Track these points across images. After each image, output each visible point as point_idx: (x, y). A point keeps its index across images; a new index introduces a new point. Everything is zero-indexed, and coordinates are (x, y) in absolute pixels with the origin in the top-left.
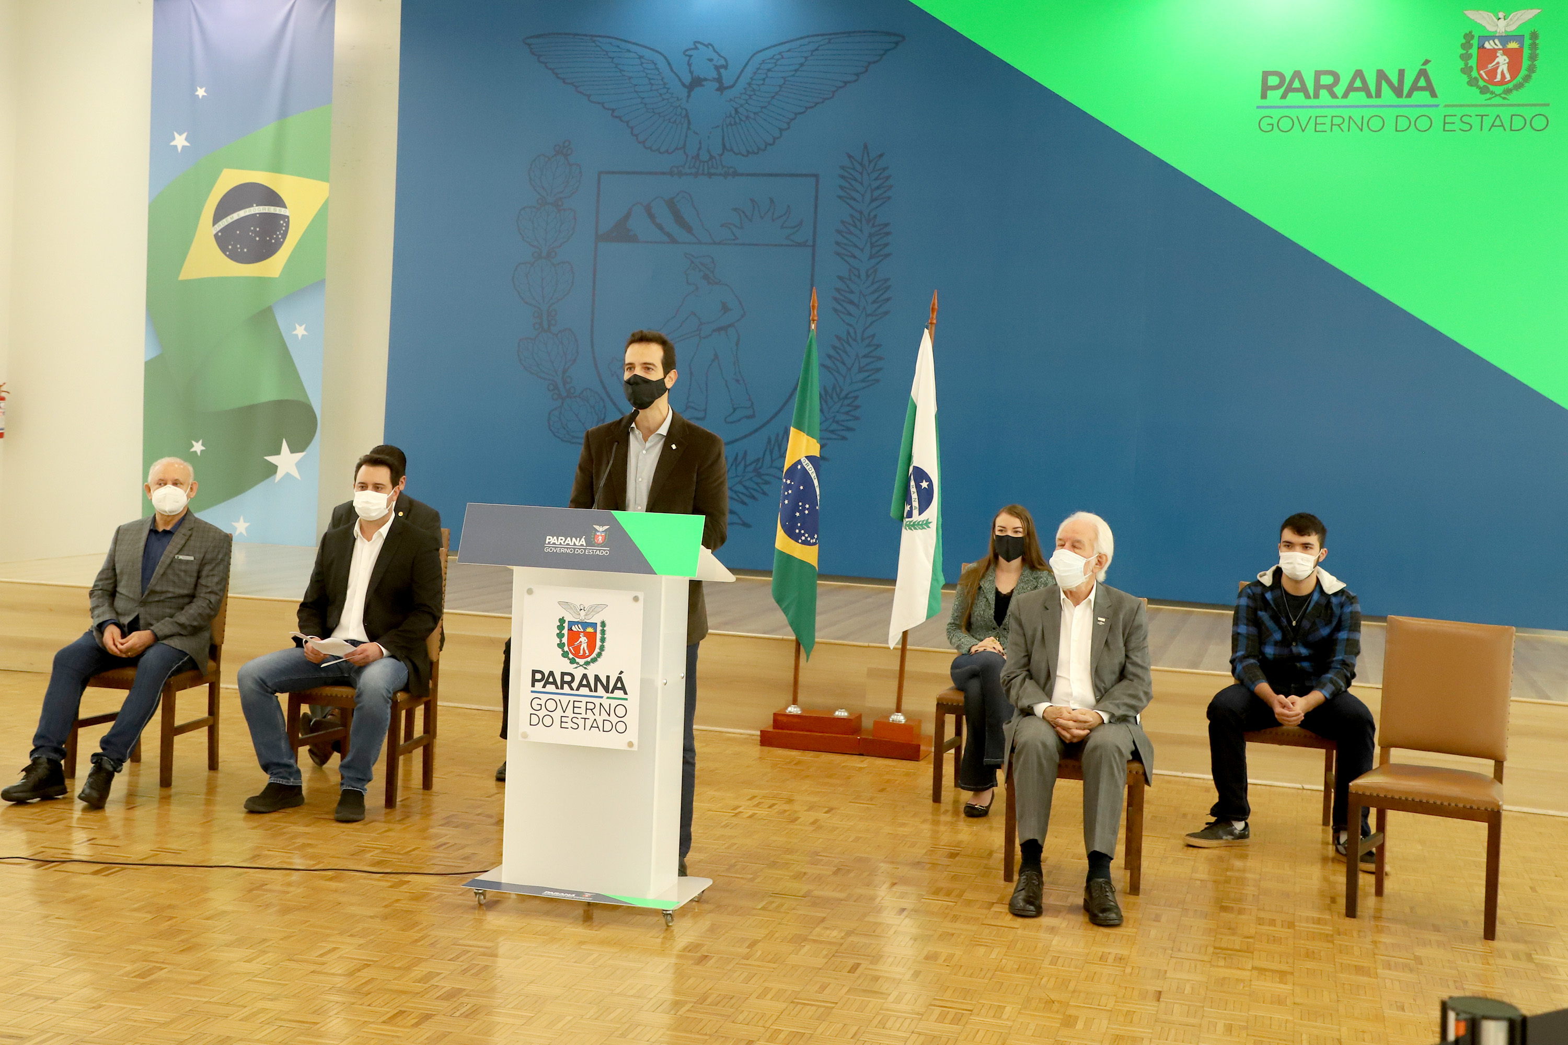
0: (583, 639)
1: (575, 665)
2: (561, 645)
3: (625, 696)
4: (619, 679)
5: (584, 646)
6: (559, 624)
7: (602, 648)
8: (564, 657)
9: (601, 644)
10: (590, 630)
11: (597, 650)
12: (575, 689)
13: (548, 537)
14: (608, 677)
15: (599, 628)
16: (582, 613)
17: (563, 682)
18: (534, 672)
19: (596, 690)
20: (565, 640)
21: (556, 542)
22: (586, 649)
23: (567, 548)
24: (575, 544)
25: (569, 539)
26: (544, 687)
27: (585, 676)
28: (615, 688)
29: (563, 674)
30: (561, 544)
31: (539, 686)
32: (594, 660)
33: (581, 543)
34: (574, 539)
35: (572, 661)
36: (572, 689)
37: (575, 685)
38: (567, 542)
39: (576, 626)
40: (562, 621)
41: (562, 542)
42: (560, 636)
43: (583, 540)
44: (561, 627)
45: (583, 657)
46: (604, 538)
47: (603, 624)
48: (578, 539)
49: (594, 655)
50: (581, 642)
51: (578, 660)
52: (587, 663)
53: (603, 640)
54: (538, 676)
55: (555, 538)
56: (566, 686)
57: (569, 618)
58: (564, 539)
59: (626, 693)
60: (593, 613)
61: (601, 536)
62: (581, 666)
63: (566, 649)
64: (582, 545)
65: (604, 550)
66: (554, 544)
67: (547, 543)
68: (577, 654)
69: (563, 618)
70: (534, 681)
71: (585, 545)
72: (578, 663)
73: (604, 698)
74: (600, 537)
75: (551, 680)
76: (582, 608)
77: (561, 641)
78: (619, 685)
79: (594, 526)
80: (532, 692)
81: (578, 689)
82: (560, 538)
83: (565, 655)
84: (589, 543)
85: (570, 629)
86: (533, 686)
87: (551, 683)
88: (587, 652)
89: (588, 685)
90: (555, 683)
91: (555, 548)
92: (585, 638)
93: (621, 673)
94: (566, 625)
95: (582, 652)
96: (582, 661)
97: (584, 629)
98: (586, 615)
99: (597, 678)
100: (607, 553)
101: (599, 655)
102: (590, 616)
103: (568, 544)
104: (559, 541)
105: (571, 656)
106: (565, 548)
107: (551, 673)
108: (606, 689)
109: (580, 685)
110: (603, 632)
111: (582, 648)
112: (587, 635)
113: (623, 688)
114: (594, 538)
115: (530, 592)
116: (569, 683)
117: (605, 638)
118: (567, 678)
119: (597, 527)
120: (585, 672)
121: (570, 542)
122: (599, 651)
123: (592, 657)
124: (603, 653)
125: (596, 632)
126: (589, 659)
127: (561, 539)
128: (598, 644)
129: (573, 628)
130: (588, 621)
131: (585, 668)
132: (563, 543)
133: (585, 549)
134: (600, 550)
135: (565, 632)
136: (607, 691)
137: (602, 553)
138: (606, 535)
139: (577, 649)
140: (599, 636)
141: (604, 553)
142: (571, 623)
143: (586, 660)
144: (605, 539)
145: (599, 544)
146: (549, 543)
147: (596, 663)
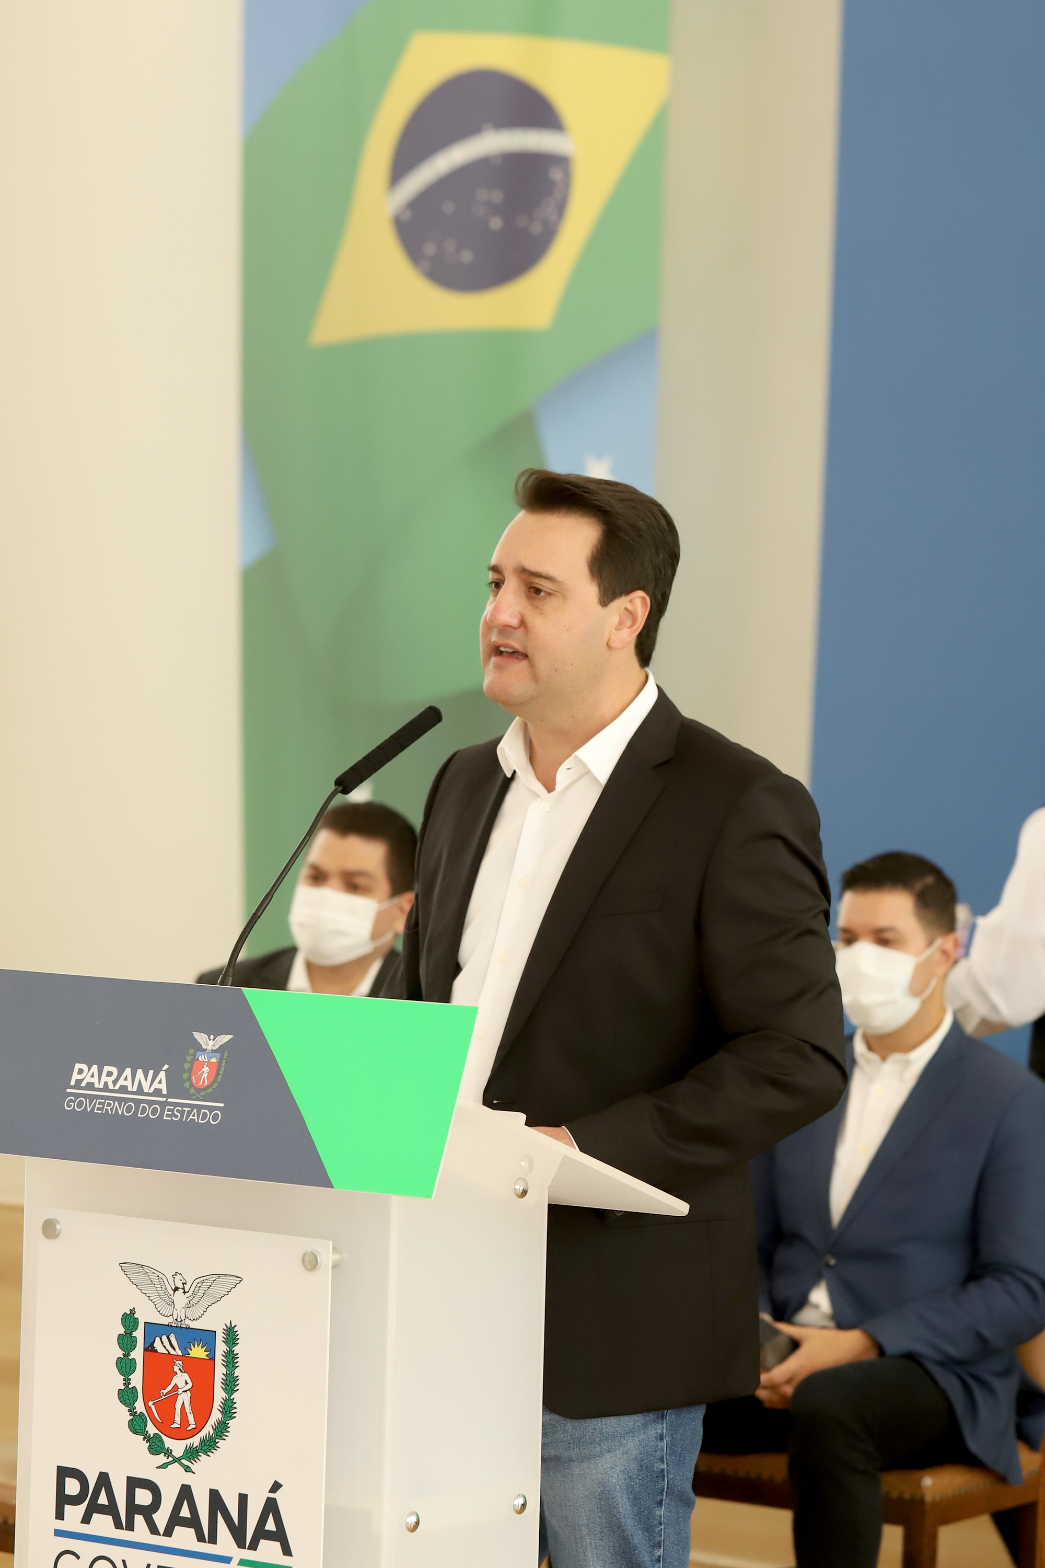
0: (181, 1380)
1: (162, 1459)
2: (127, 1396)
3: (284, 1560)
4: (271, 1507)
5: (184, 1399)
6: (122, 1331)
7: (228, 1410)
8: (135, 1432)
9: (224, 1395)
10: (198, 1352)
11: (216, 1415)
12: (161, 1529)
13: (78, 1066)
14: (243, 1499)
15: (221, 1347)
16: (180, 1299)
17: (133, 1509)
18: (63, 1473)
19: (213, 1540)
20: (137, 1380)
21: (95, 1080)
22: (188, 1409)
23: (120, 1100)
24: (140, 1091)
25: (128, 1071)
26: (86, 1519)
27: (186, 1493)
28: (261, 1533)
29: (133, 1483)
30: (106, 1088)
31: (75, 1513)
32: (209, 1445)
33: (156, 1085)
34: (140, 1073)
35: (156, 1447)
36: (153, 1530)
37: (161, 1518)
38: (121, 1082)
39: (164, 1338)
40: (129, 1320)
41: (110, 1080)
42: (125, 1366)
43: (162, 1075)
44: (126, 1341)
45: (181, 1434)
46: (216, 1069)
47: (231, 1336)
48: (151, 1072)
49: (208, 1429)
50: (176, 1387)
51: (168, 1442)
52: (192, 1454)
53: (231, 1384)
54: (72, 1487)
55: (95, 1068)
56: (139, 1520)
57: (147, 1314)
58: (114, 1070)
59: (287, 1551)
60: (205, 1302)
61: (209, 1064)
62: (176, 1460)
63: (140, 1407)
64: (157, 1092)
65: (211, 1109)
66: (90, 1086)
67: (73, 1083)
68: (164, 1425)
69: (133, 1311)
70: (63, 1500)
71: (165, 1092)
72: (168, 1453)
73: (235, 1561)
74: (206, 1069)
75: (103, 1500)
76: (180, 1285)
77: (127, 1382)
78: (270, 1526)
79: (197, 1035)
80: (58, 1533)
81: (168, 1532)
82: (107, 1069)
83: (137, 1425)
84: (176, 1087)
85: (149, 1349)
86: (60, 1515)
87: (102, 1510)
88: (191, 1418)
89: (193, 1522)
90: (111, 1509)
91: (92, 1097)
92: (186, 1376)
93: (276, 1487)
94: (139, 1334)
95: (178, 1418)
96: (178, 1447)
97: (185, 1348)
98: (189, 1306)
99: (215, 1499)
100: (216, 1116)
101: (222, 1429)
102: (197, 1311)
103: (123, 1089)
104: (104, 1078)
105: (151, 1429)
106: (114, 1099)
107: (104, 1480)
108: (238, 1533)
109: (175, 1520)
110: (231, 1360)
111: (178, 1406)
112: (191, 1366)
113: (280, 1536)
114: (190, 1070)
115: (50, 1229)
116: (148, 1512)
117: (236, 1379)
118: (143, 1497)
119: (200, 1037)
120: (187, 1479)
121: (128, 1083)
122: (220, 1416)
123: (203, 1434)
124: (231, 1423)
125: (212, 1359)
126: (196, 1441)
127: (110, 1074)
128: (219, 1395)
129: (157, 1345)
130: (193, 1325)
131: (187, 1469)
132: (111, 1086)
133: (163, 1105)
134: (200, 1108)
135: (138, 1354)
136: (241, 1543)
137: (205, 1115)
138: (220, 1062)
139: (168, 1406)
140: (220, 1371)
141: (210, 1117)
142: (153, 1330)
143: (188, 1442)
144: (218, 1074)
145: (199, 1090)
146: (79, 1082)
147: (215, 1455)
